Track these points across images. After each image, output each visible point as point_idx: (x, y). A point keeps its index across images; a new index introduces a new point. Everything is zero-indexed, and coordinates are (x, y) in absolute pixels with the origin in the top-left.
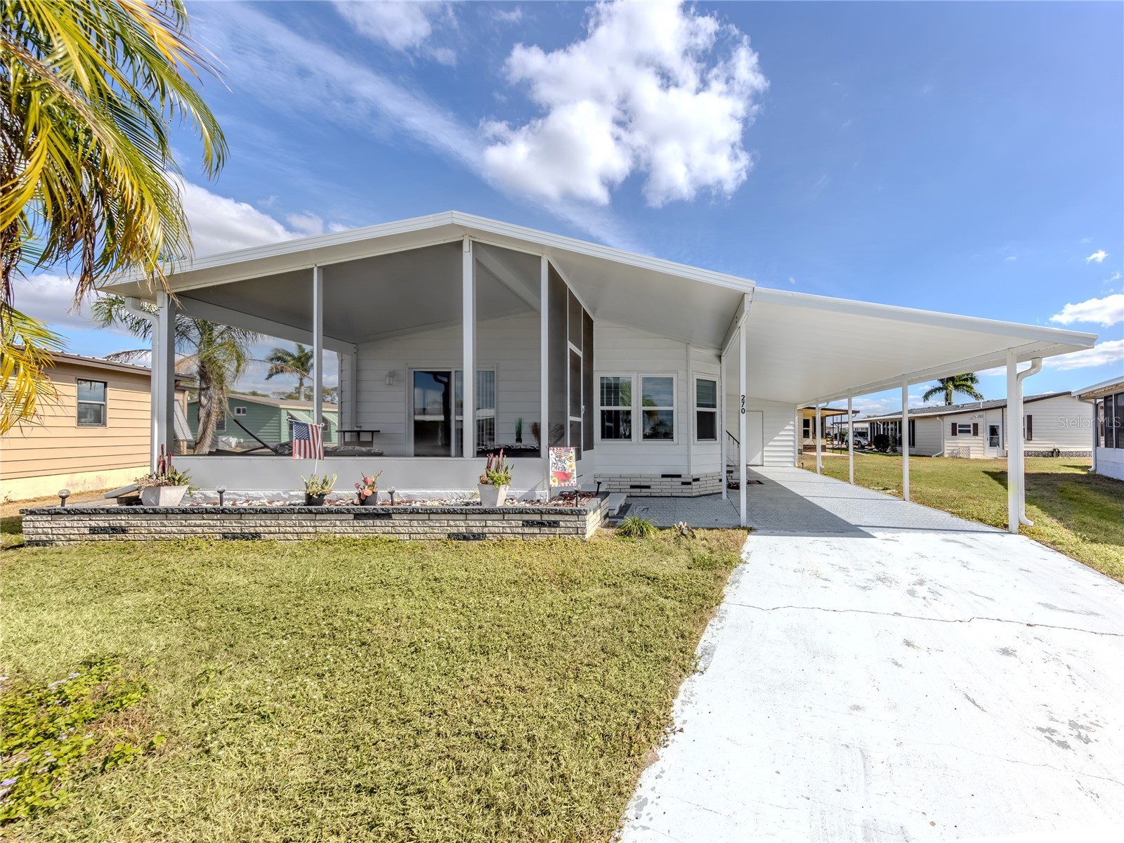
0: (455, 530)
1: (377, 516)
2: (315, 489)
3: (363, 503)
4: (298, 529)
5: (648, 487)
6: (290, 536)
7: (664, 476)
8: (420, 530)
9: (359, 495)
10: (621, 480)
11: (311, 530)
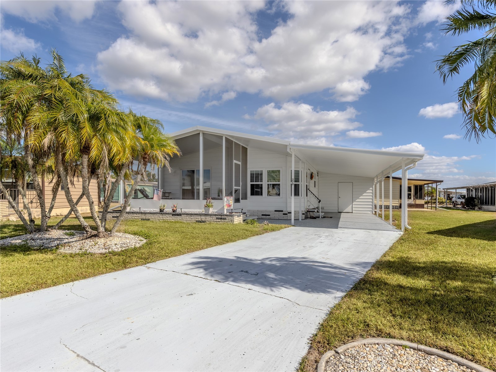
0: (198, 220)
1: (178, 215)
2: (162, 207)
3: (173, 212)
4: (158, 218)
5: (269, 215)
6: (157, 220)
7: (275, 211)
8: (189, 219)
9: (173, 210)
10: (258, 212)
11: (162, 218)
